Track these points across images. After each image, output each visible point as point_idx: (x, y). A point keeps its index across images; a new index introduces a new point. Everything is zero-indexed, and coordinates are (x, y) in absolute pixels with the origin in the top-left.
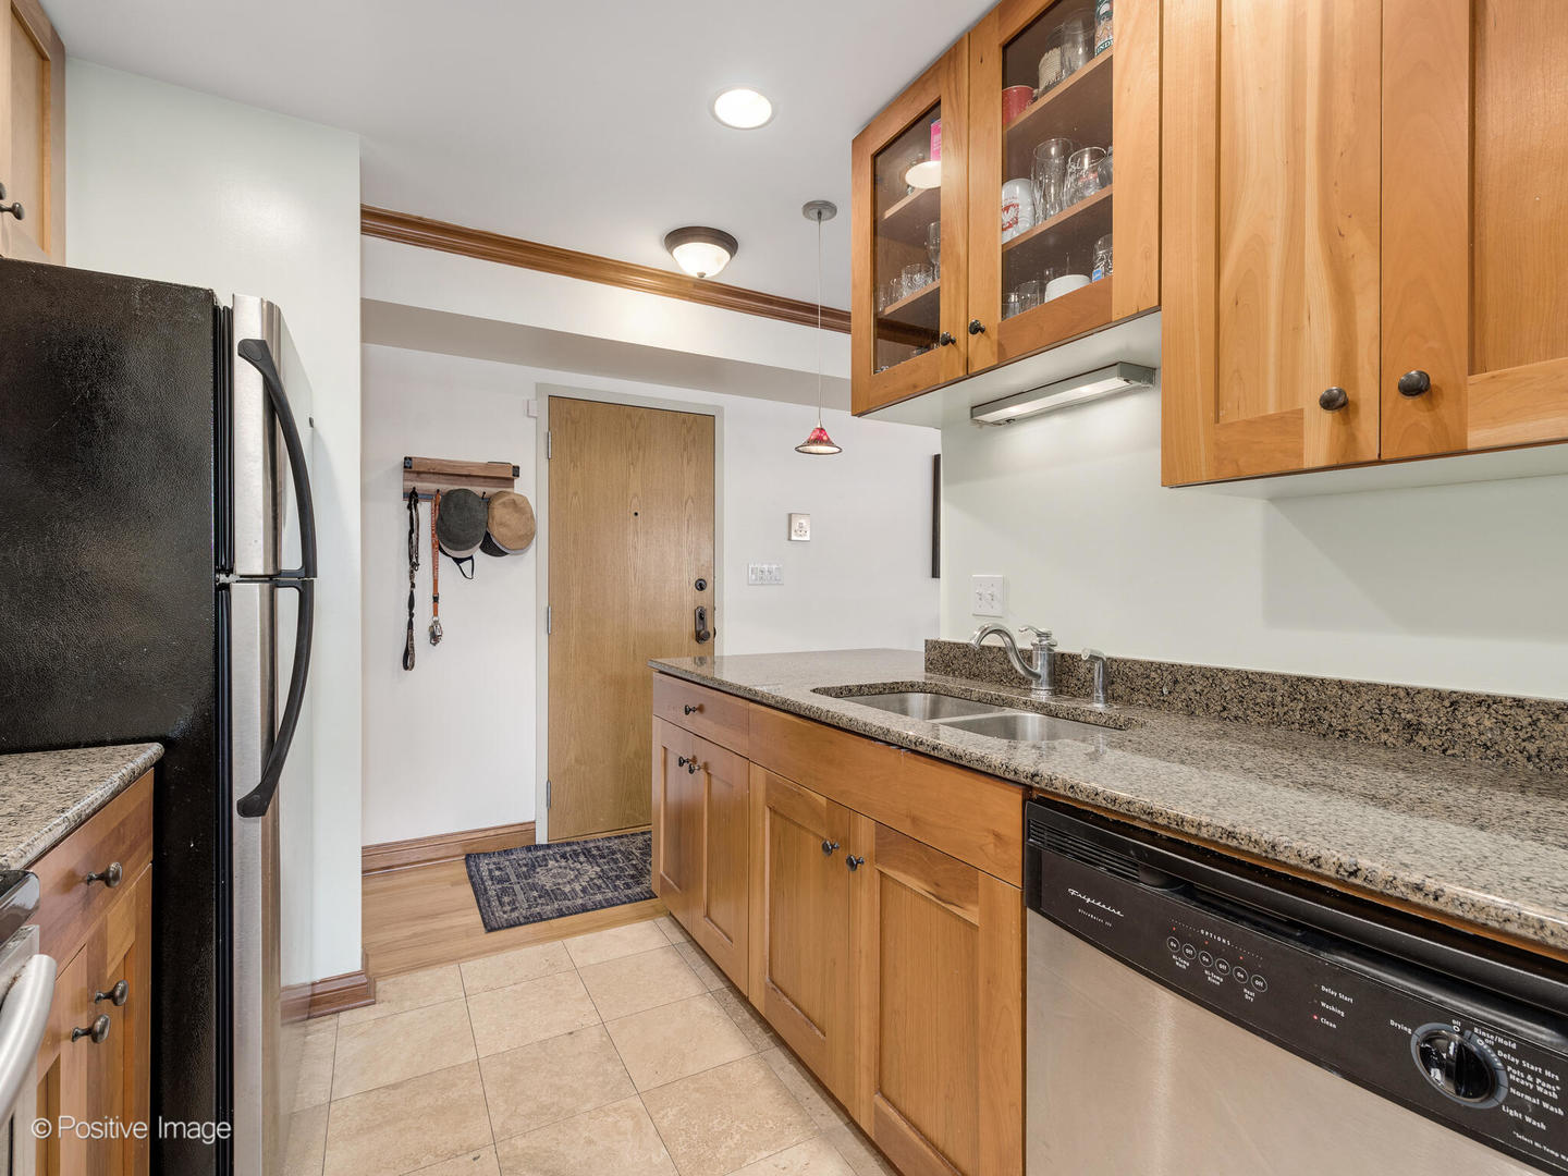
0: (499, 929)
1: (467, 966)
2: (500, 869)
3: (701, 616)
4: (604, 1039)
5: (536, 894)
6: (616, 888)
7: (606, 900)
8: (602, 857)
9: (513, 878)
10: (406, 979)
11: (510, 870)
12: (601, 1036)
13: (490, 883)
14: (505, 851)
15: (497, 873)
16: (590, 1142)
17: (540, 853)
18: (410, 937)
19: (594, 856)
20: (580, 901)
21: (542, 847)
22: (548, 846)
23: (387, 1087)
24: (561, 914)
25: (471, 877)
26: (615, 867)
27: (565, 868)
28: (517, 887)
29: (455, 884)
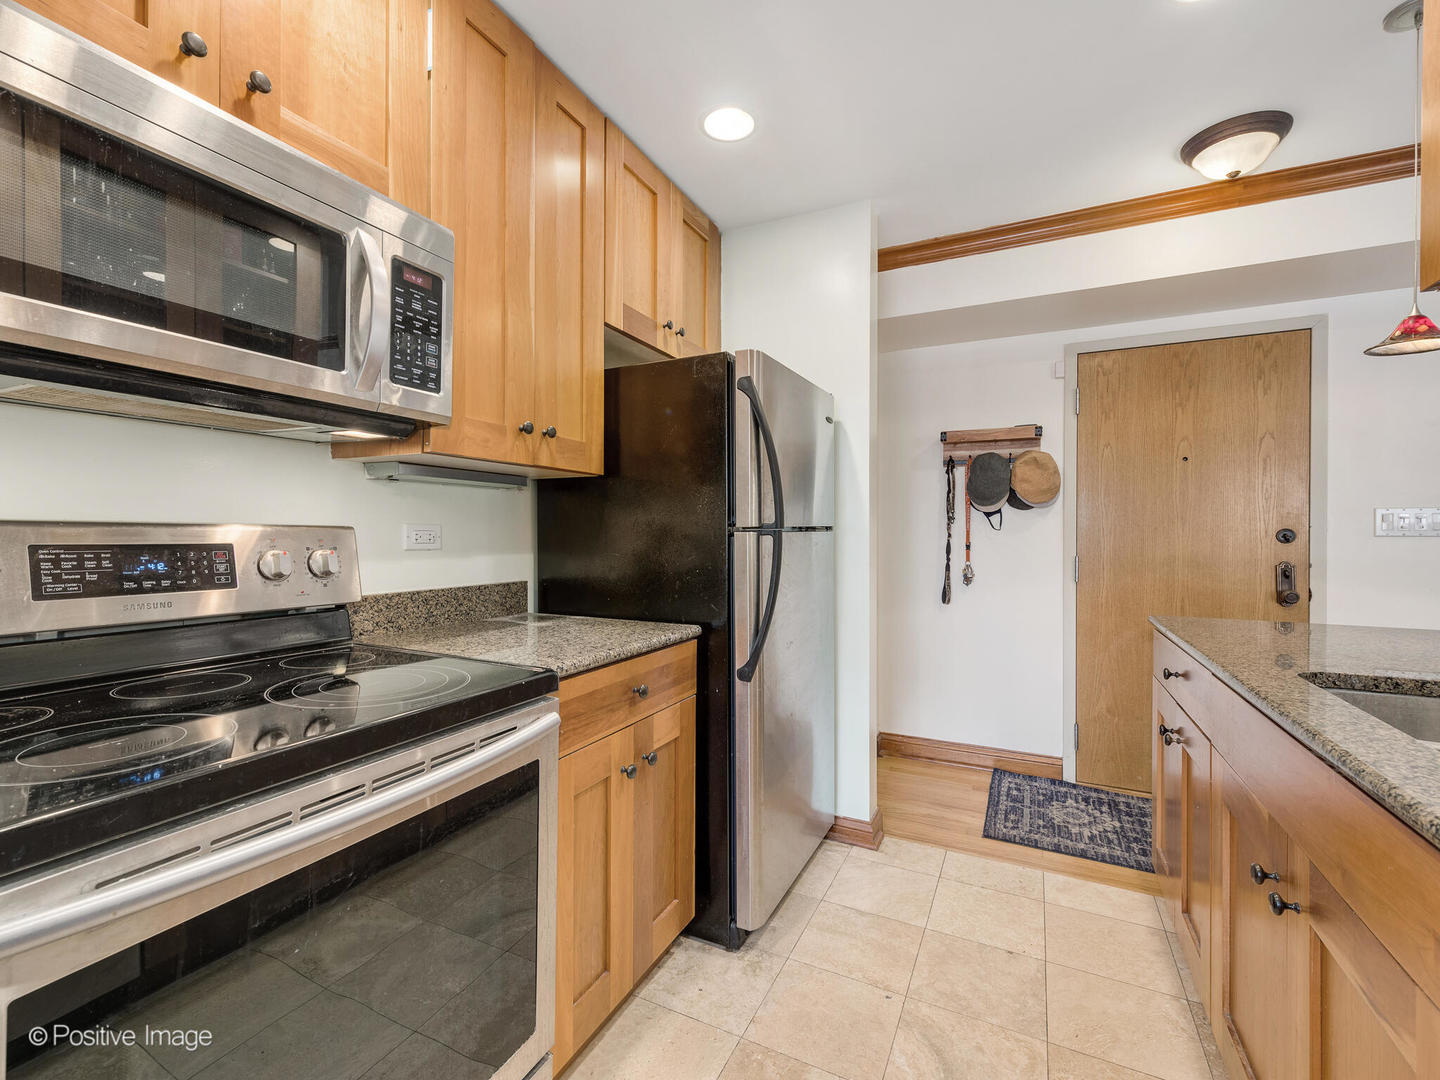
0: (994, 838)
1: (952, 855)
2: (1019, 790)
3: (1286, 574)
4: (1039, 975)
5: (1041, 822)
6: (1129, 849)
7: (1111, 856)
8: (1129, 814)
9: (1027, 802)
10: (904, 843)
11: (1028, 795)
12: (1038, 971)
13: (1005, 798)
14: (1030, 777)
15: (1015, 793)
16: (980, 1049)
17: (1063, 789)
18: (924, 816)
19: (1119, 811)
20: (1082, 846)
21: (1068, 784)
22: (1074, 786)
23: (857, 911)
24: (1057, 849)
25: (991, 788)
26: (1138, 829)
27: (1083, 811)
28: (1027, 811)
29: (976, 789)
